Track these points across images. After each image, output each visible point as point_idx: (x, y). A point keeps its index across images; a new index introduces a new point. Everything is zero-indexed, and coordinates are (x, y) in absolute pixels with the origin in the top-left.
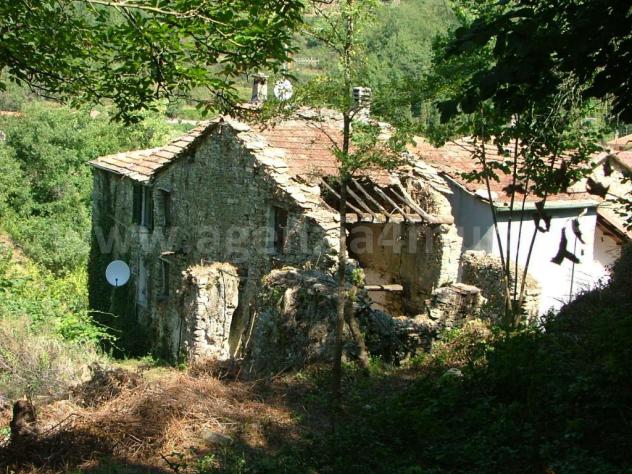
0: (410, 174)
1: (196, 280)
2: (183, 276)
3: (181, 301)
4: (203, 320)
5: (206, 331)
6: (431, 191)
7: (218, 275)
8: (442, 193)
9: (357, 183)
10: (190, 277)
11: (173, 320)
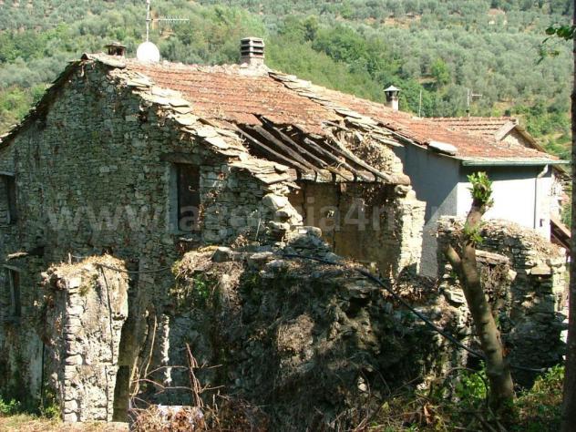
0: (342, 125)
1: (63, 282)
2: (43, 279)
3: (42, 317)
4: (79, 340)
5: (84, 356)
6: (374, 144)
7: (96, 272)
8: (388, 145)
9: (282, 134)
10: (55, 279)
11: (28, 347)
